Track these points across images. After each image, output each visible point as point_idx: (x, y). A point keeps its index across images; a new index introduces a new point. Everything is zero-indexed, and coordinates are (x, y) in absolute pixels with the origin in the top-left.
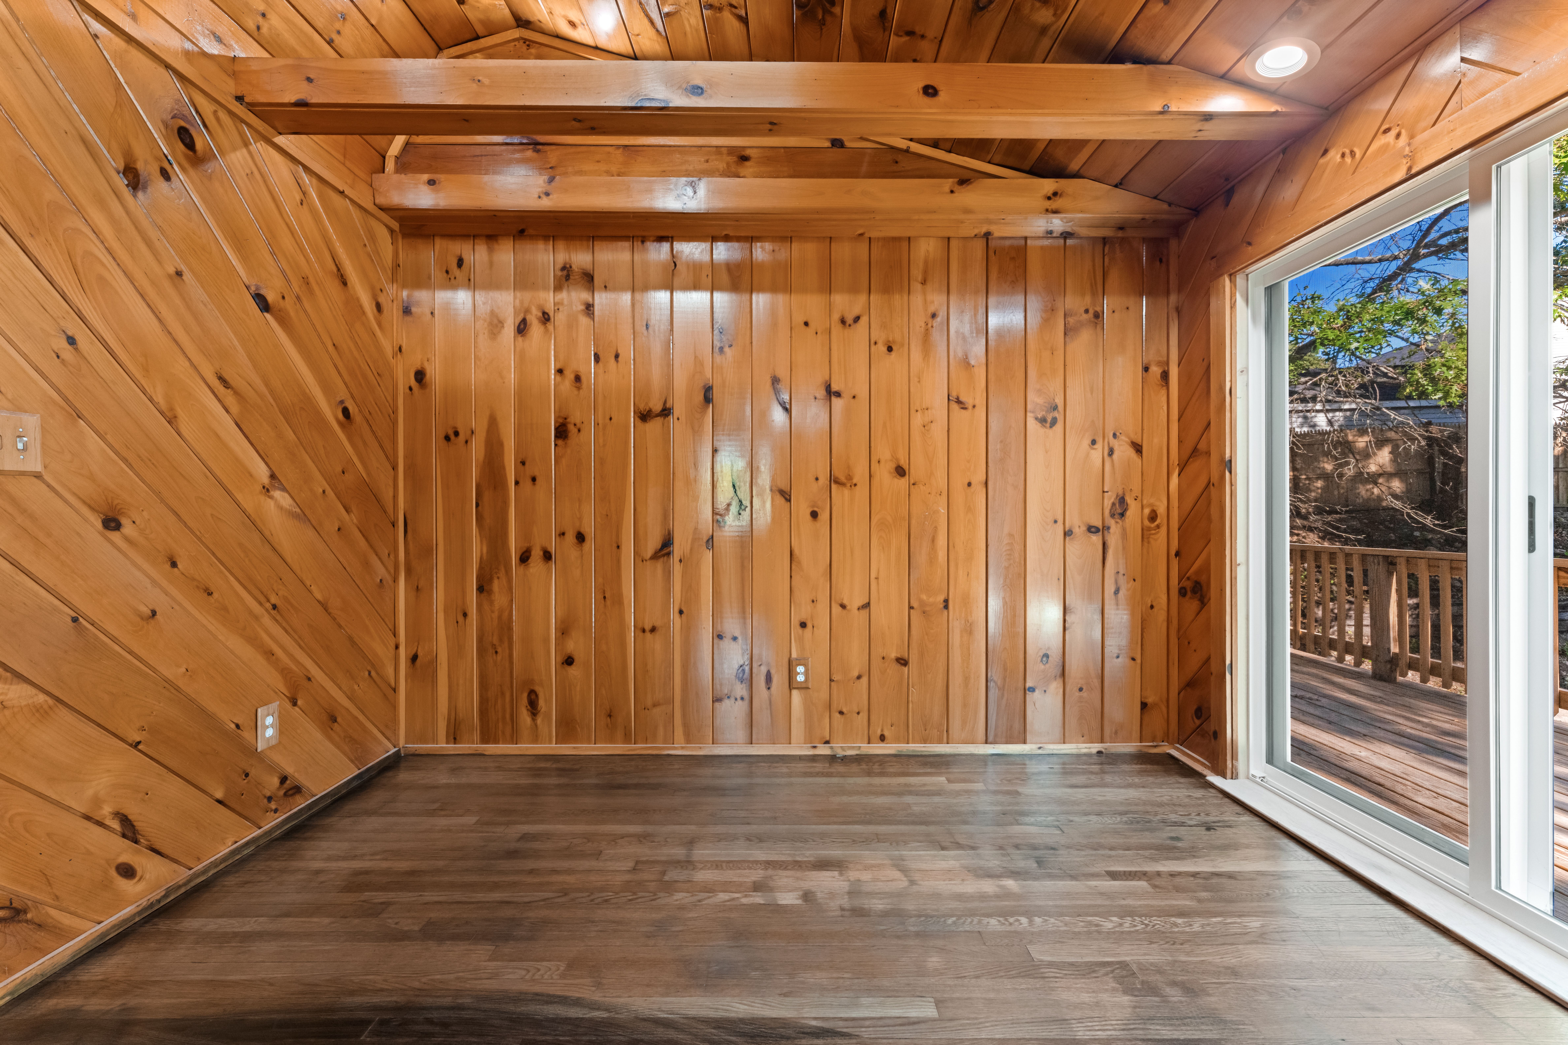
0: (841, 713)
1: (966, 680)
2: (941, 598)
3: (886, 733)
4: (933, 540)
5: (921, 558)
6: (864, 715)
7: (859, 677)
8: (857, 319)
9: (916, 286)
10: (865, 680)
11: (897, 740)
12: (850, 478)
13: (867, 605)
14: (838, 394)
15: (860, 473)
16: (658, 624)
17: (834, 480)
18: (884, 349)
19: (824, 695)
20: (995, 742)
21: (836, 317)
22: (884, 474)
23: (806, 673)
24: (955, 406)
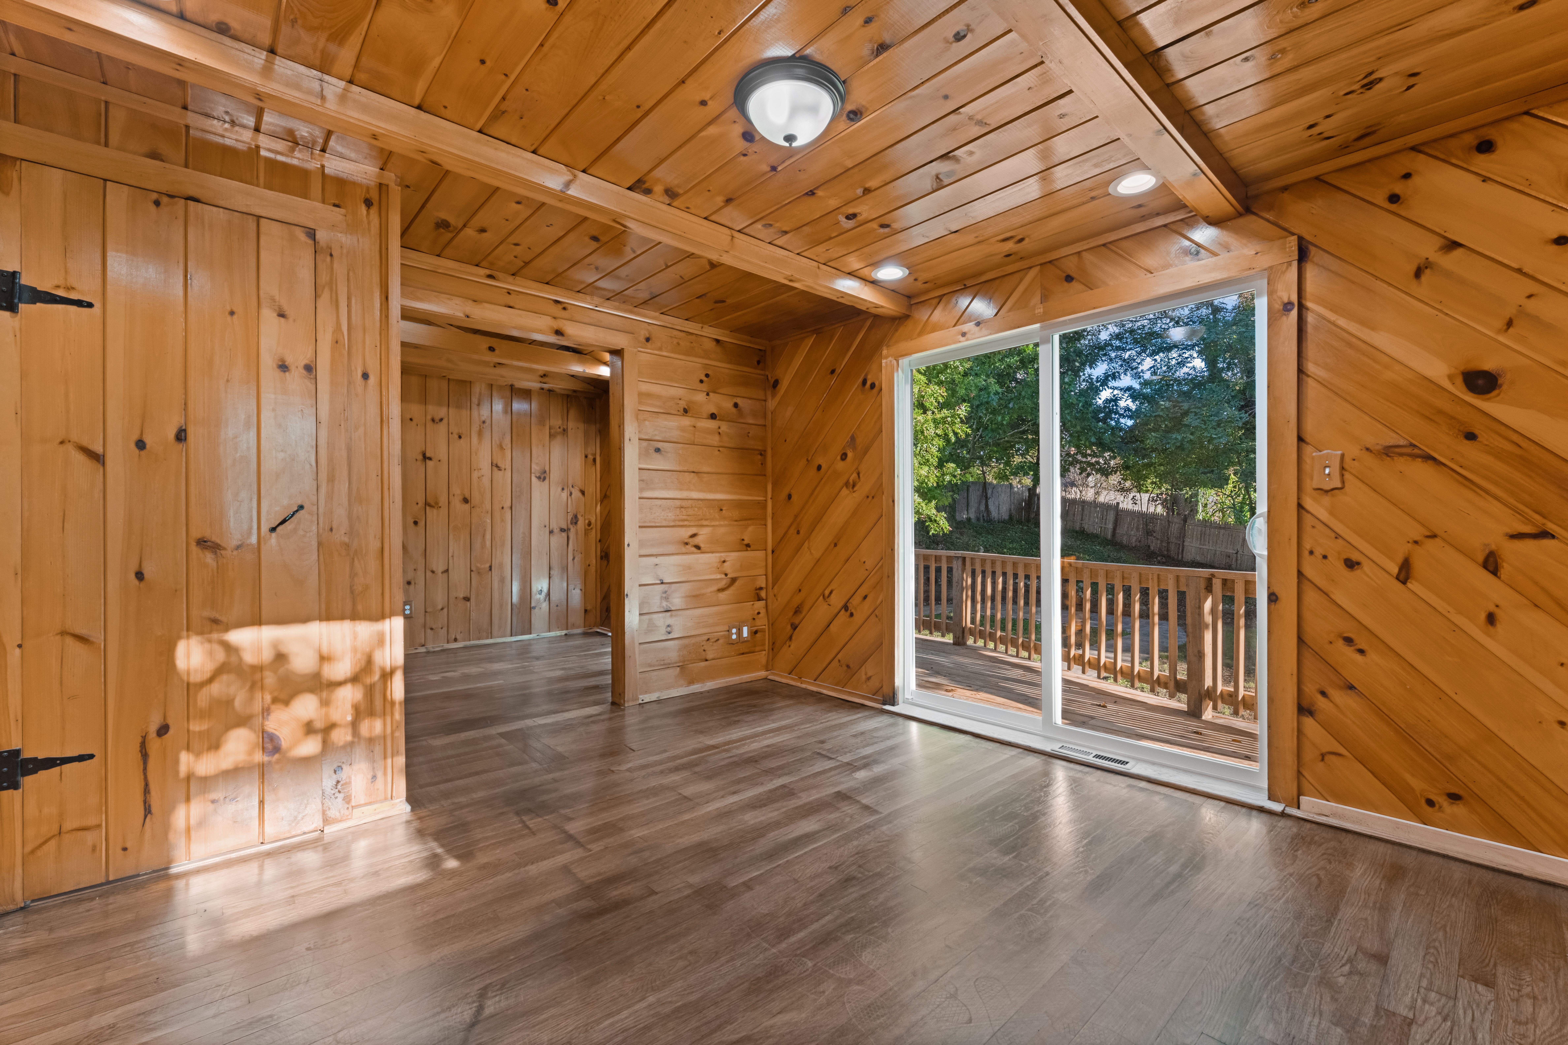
0: (432, 629)
1: (501, 606)
2: (488, 565)
3: (458, 637)
4: (484, 536)
5: (477, 545)
6: (445, 629)
7: (442, 609)
8: (441, 420)
9: (474, 406)
10: (445, 610)
11: (464, 640)
12: (437, 503)
13: (447, 571)
14: (430, 459)
15: (443, 500)
17: (427, 504)
18: (457, 437)
19: (422, 621)
20: (516, 635)
21: (429, 417)
22: (456, 502)
23: (411, 609)
24: (495, 469)
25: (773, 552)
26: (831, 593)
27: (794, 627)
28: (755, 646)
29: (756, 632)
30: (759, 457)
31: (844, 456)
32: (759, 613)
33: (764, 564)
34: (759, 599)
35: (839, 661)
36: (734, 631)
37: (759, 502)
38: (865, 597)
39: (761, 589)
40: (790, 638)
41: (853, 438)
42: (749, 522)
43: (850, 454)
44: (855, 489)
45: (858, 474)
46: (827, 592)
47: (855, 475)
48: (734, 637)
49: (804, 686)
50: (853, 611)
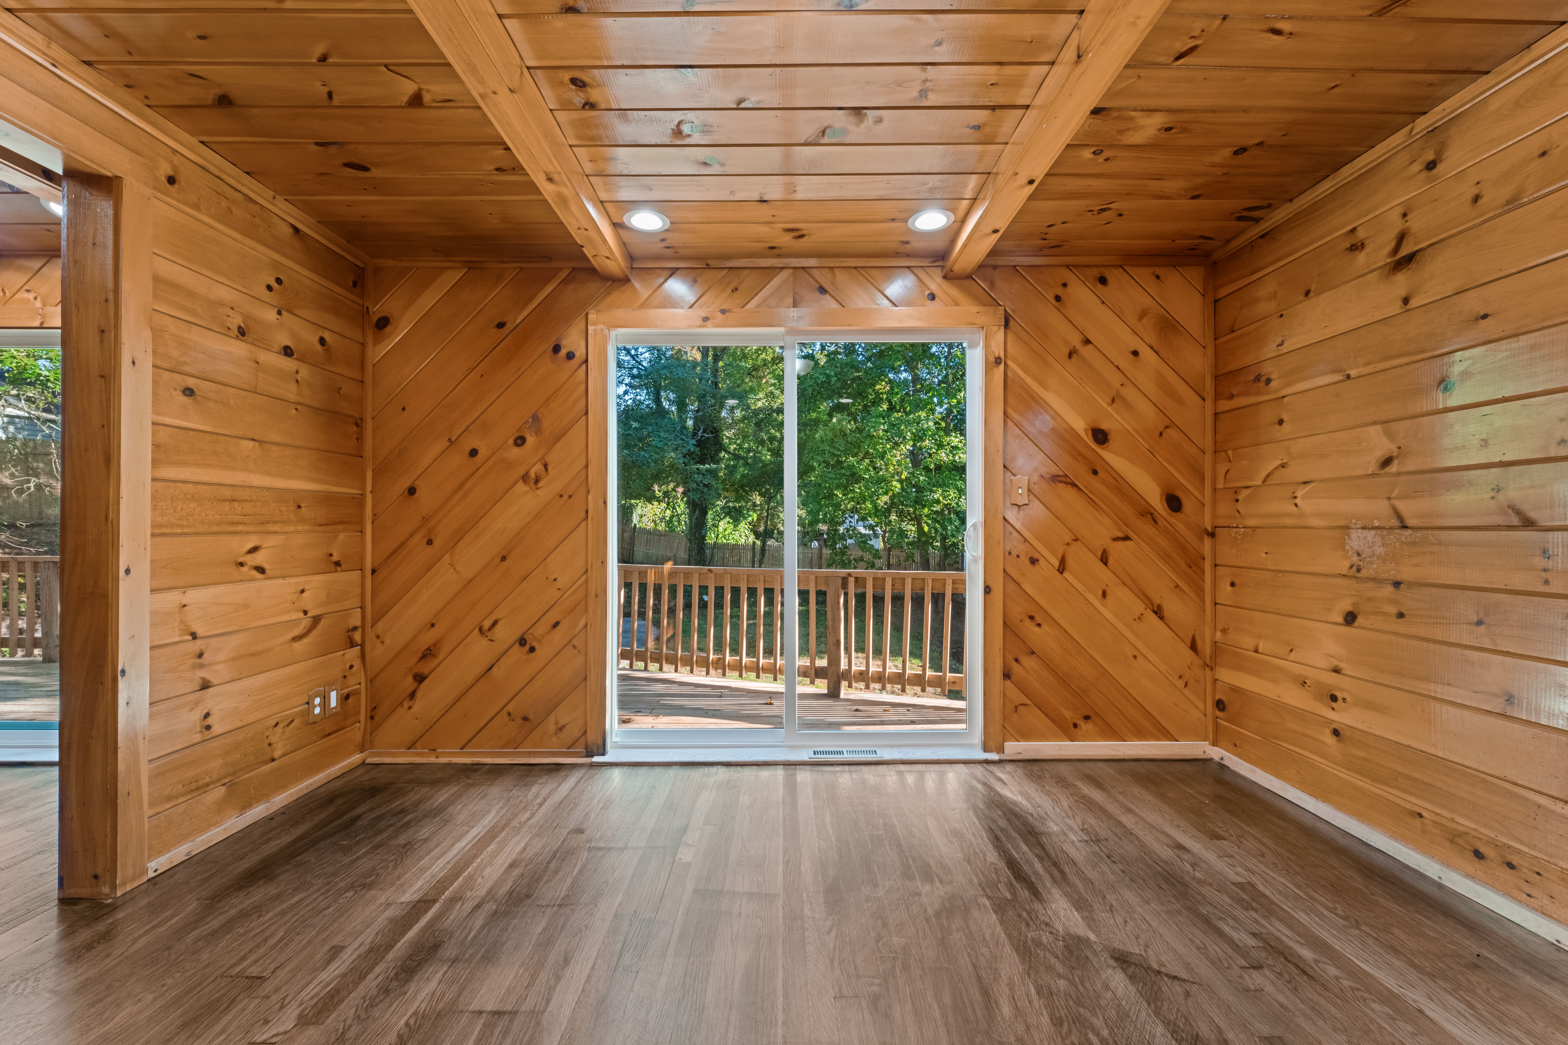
25: (374, 571)
26: (495, 623)
27: (420, 678)
28: (346, 719)
29: (347, 697)
30: (354, 428)
31: (520, 441)
32: (351, 667)
33: (359, 591)
34: (352, 644)
35: (509, 714)
36: (317, 701)
37: (353, 497)
38: (556, 625)
39: (355, 629)
40: (412, 696)
41: (536, 418)
42: (340, 527)
43: (531, 440)
44: (540, 485)
45: (546, 466)
46: (487, 624)
47: (539, 467)
48: (317, 711)
49: (444, 760)
50: (535, 644)
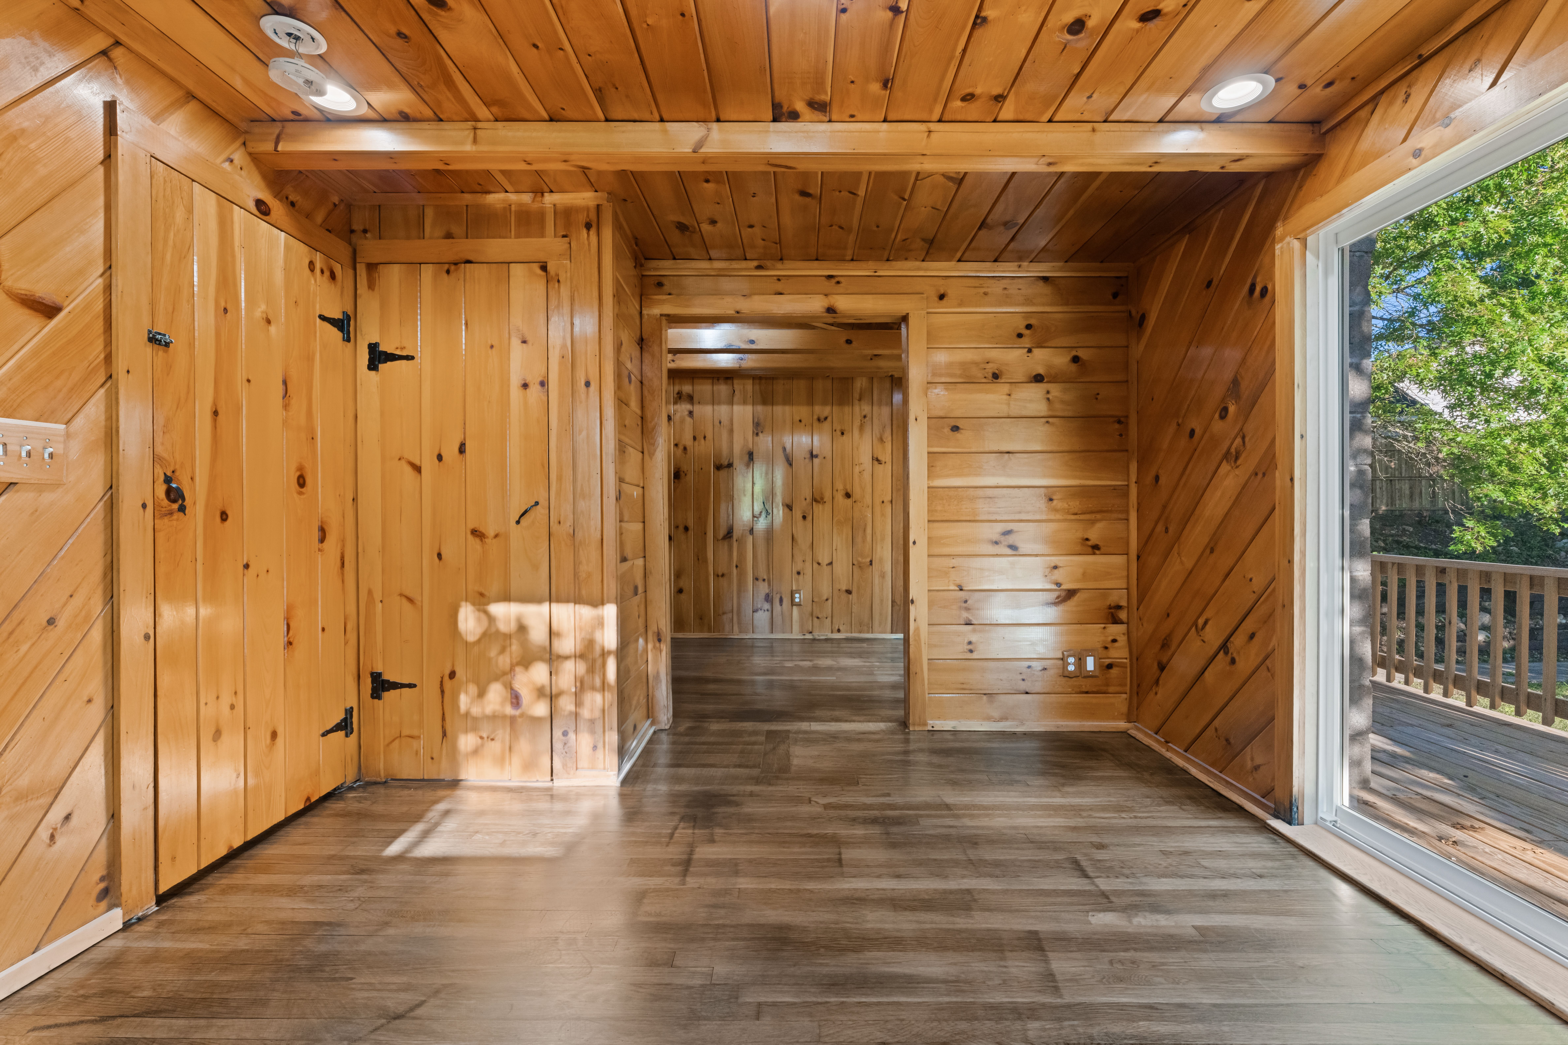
0: (818, 618)
1: (882, 601)
2: (868, 560)
3: (841, 628)
4: (865, 530)
5: (859, 539)
6: (829, 619)
7: (827, 600)
8: (826, 418)
9: (856, 402)
10: (830, 601)
11: (847, 632)
12: (822, 499)
13: (831, 564)
14: (817, 456)
15: (827, 496)
16: (725, 572)
17: (815, 500)
18: (840, 433)
19: (809, 609)
20: (896, 633)
21: (815, 417)
22: (840, 497)
23: (800, 598)
24: (876, 463)
25: (1138, 557)
26: (1206, 623)
27: (1162, 668)
28: (1107, 685)
29: (1110, 666)
30: (1117, 426)
31: (1224, 413)
32: (1114, 641)
33: (1125, 573)
34: (1116, 621)
35: (1216, 729)
36: (1071, 660)
38: (1252, 636)
39: (1119, 607)
40: (1157, 682)
41: (1236, 382)
42: (1099, 516)
43: (1232, 409)
44: (1239, 462)
45: (1243, 438)
46: (1201, 622)
47: (1239, 440)
48: (1071, 668)
49: (1168, 755)
50: (1235, 655)
